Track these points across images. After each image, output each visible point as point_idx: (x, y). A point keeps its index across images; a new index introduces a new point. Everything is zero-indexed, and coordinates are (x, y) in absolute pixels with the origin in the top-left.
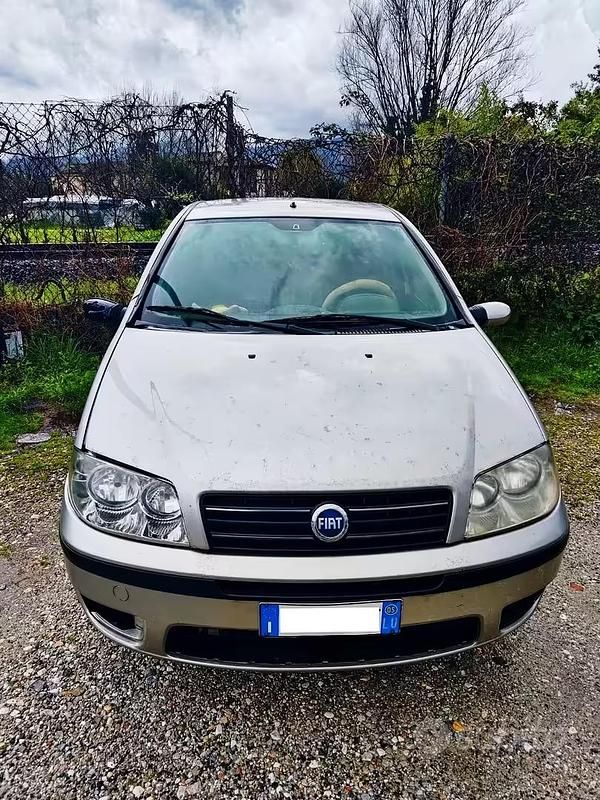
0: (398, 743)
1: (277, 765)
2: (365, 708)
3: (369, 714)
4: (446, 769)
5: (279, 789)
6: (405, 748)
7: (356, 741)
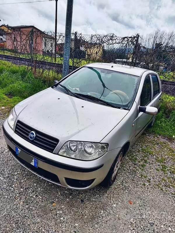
0: (39, 198)
1: (17, 185)
2: (43, 188)
3: (42, 189)
4: (41, 208)
5: (12, 188)
6: (39, 199)
7: (33, 192)
